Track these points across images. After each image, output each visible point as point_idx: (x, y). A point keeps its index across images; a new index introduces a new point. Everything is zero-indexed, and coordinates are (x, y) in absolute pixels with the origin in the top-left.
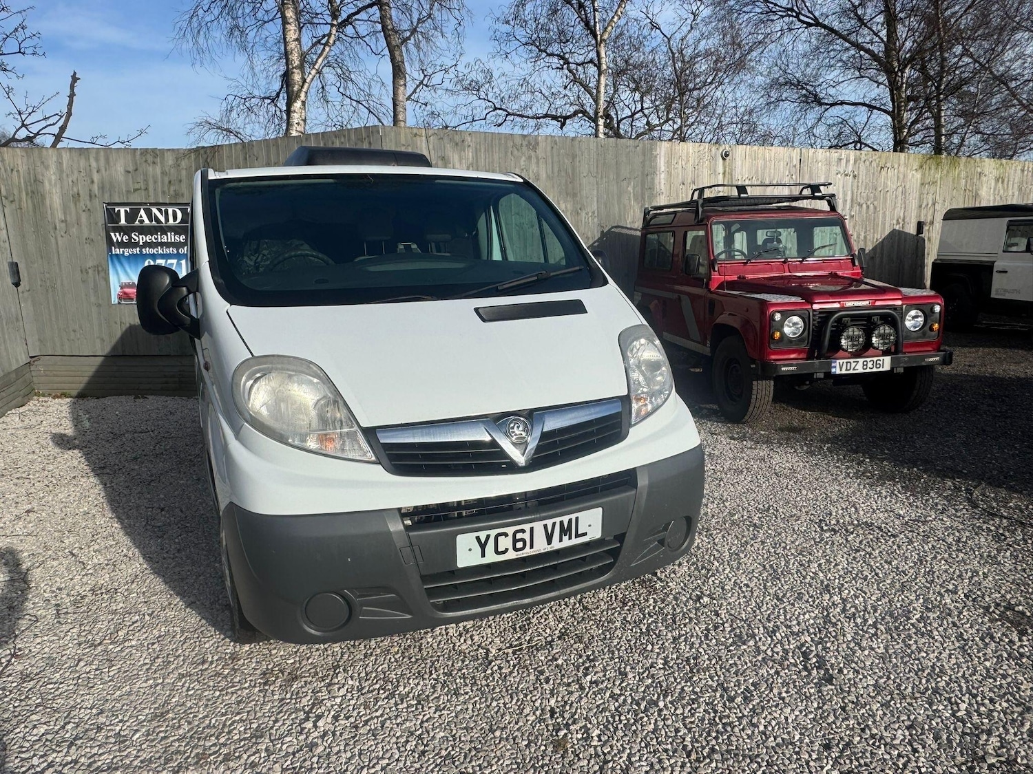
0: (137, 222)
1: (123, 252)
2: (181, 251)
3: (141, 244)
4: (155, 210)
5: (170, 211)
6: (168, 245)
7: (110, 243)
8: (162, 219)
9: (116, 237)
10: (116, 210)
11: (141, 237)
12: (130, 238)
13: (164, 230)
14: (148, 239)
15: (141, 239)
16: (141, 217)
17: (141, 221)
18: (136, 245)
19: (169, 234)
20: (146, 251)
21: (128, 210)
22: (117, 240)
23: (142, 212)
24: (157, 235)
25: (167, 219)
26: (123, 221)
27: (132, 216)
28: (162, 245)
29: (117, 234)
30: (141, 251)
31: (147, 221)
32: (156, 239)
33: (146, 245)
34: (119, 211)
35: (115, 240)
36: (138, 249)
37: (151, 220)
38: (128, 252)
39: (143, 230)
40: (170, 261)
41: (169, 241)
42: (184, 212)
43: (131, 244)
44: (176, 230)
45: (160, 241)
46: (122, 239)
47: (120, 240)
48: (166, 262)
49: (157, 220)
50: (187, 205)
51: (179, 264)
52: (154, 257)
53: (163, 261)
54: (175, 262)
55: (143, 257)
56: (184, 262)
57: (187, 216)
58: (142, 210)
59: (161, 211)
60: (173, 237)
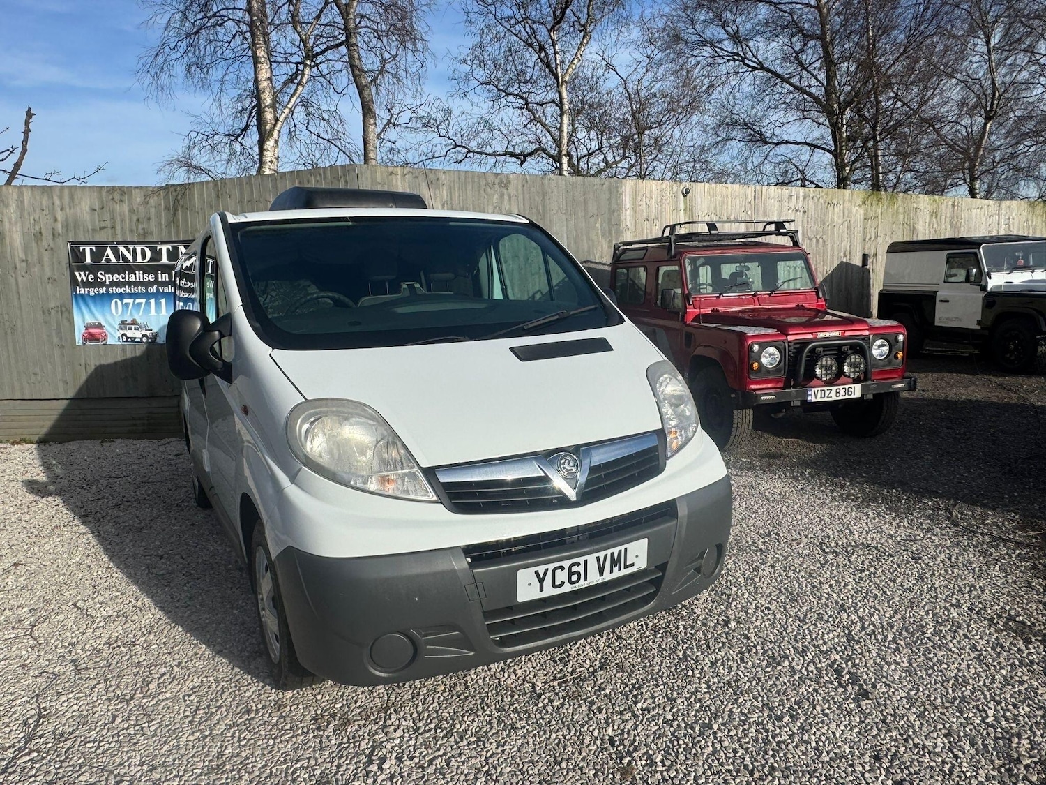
0: (103, 261)
1: (89, 291)
2: (150, 290)
3: (107, 283)
4: (122, 249)
5: (138, 249)
6: (136, 284)
7: (74, 282)
8: (130, 257)
9: (81, 276)
10: (81, 248)
11: (107, 276)
12: (96, 277)
13: (131, 269)
14: (115, 278)
15: (108, 278)
16: (108, 256)
17: (108, 260)
18: (102, 284)
19: (137, 273)
20: (113, 290)
21: (94, 248)
22: (82, 279)
23: (109, 251)
24: (125, 274)
25: (135, 258)
26: (88, 260)
27: (97, 255)
28: (130, 284)
29: (82, 273)
30: (107, 291)
31: (113, 260)
32: (123, 278)
33: (113, 284)
34: (84, 250)
35: (80, 279)
36: (104, 288)
37: (118, 259)
38: (93, 291)
39: (109, 269)
40: (138, 301)
41: (138, 280)
42: (153, 250)
43: (97, 284)
44: (145, 269)
45: (127, 280)
46: (87, 279)
47: (85, 279)
48: (134, 301)
49: (125, 259)
50: (157, 243)
51: (148, 304)
52: (121, 296)
53: (130, 301)
54: (143, 301)
55: (111, 297)
56: (152, 301)
57: (156, 255)
58: (109, 249)
59: (128, 250)
60: (141, 276)
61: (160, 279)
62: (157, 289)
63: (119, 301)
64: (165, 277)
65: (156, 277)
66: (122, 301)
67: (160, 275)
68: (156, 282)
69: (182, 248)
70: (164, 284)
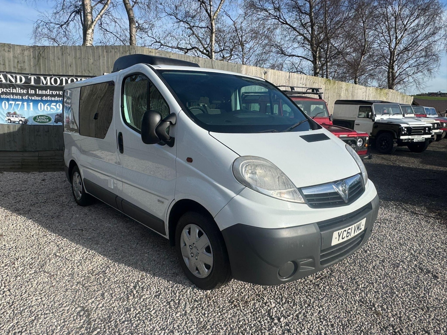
2: (24, 98)
4: (9, 76)
5: (18, 77)
6: (17, 94)
8: (13, 80)
13: (14, 86)
14: (4, 90)
17: (1, 81)
19: (17, 88)
20: (3, 96)
24: (10, 88)
25: (16, 81)
28: (13, 94)
31: (4, 81)
32: (9, 90)
33: (3, 93)
37: (6, 81)
39: (2, 86)
40: (17, 103)
41: (17, 92)
42: (26, 78)
44: (22, 87)
45: (11, 92)
48: (15, 103)
49: (10, 81)
50: (28, 74)
51: (23, 105)
52: (8, 100)
53: (13, 102)
54: (20, 103)
55: (2, 100)
56: (25, 103)
57: (28, 81)
58: (1, 75)
59: (12, 76)
60: (19, 90)
61: (30, 93)
62: (28, 98)
64: (33, 92)
65: (28, 92)
66: (8, 103)
67: (30, 91)
68: (28, 94)
69: (42, 78)
70: (32, 95)
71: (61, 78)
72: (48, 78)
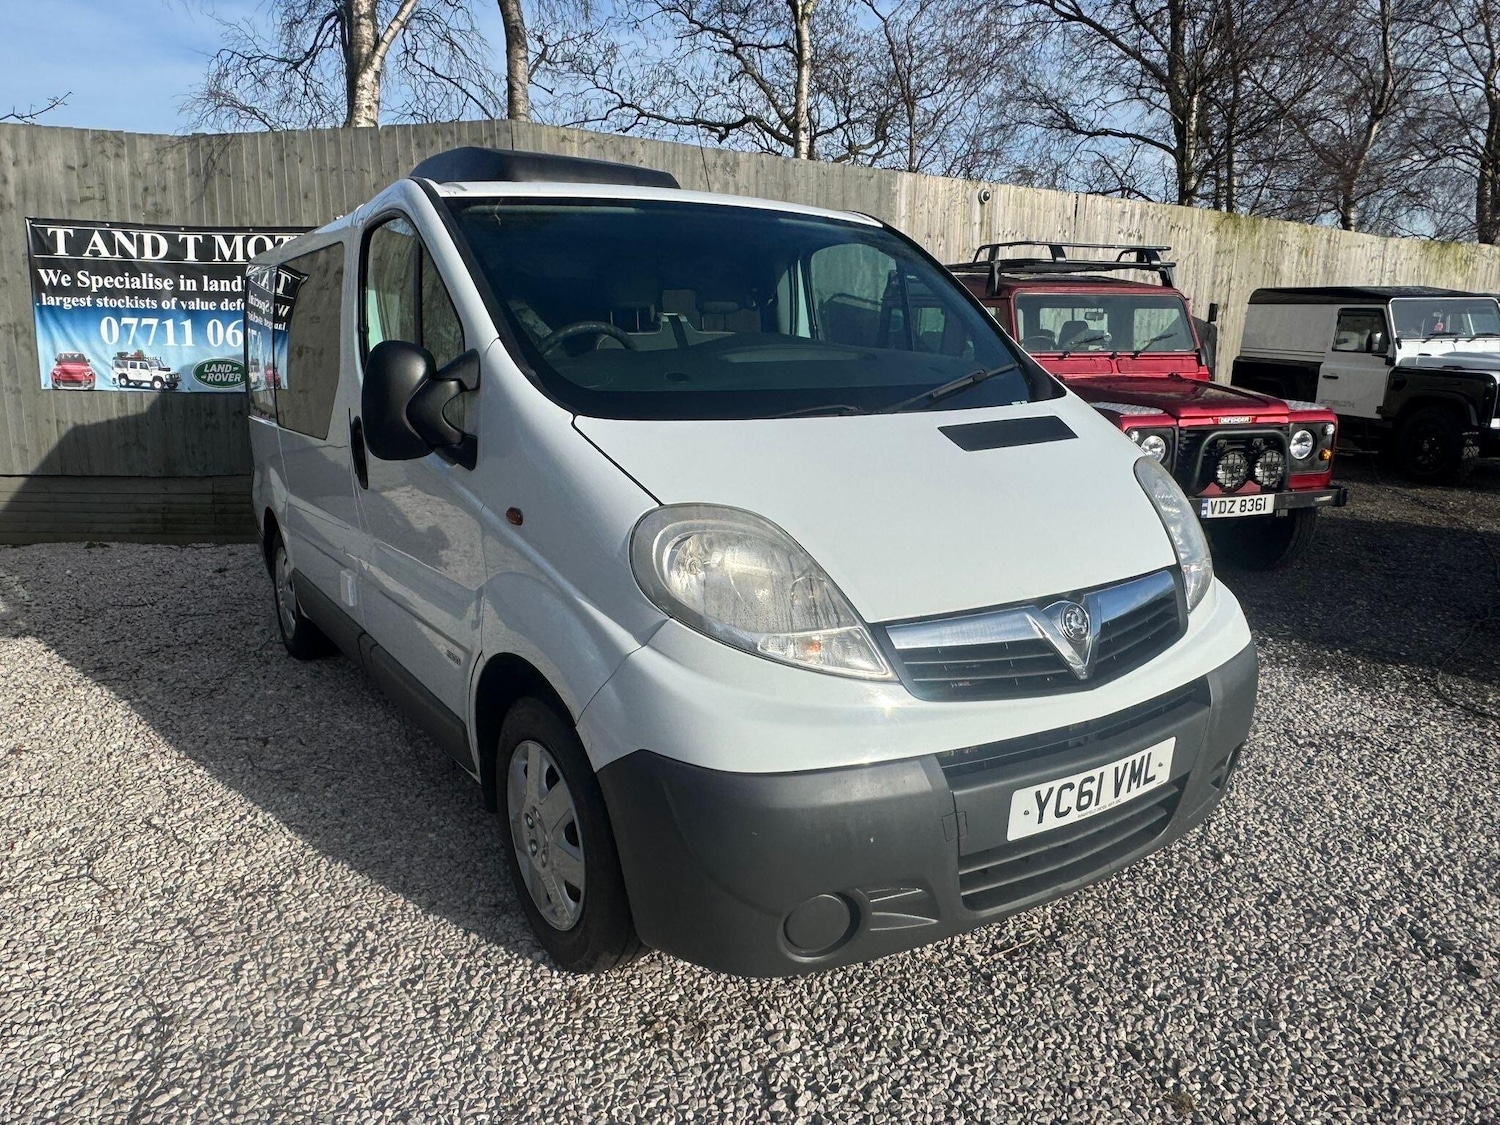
0: (87, 254)
1: (61, 302)
2: (166, 305)
3: (94, 290)
4: (119, 235)
5: (147, 237)
6: (143, 294)
7: (38, 286)
8: (133, 250)
9: (48, 277)
10: (49, 231)
11: (94, 278)
12: (74, 280)
13: (132, 268)
14: (107, 282)
15: (95, 282)
16: (94, 245)
17: (96, 253)
18: (84, 292)
19: (144, 275)
20: (104, 302)
21: (71, 232)
22: (51, 282)
23: (97, 237)
24: (123, 276)
25: (141, 251)
26: (61, 250)
27: (77, 243)
28: (132, 293)
29: (51, 272)
30: (94, 302)
31: (105, 253)
32: (120, 283)
33: (103, 292)
34: (54, 234)
35: (47, 282)
36: (89, 299)
37: (112, 252)
38: (69, 303)
39: (100, 268)
40: (145, 321)
41: (145, 287)
42: (171, 240)
43: (75, 290)
44: (156, 270)
45: (128, 286)
46: (59, 281)
47: (55, 281)
48: (139, 322)
49: (124, 251)
50: (177, 228)
51: (162, 327)
52: (117, 313)
53: (134, 321)
54: (154, 322)
55: (97, 313)
56: (169, 323)
57: (179, 250)
58: (97, 233)
59: (130, 237)
60: (151, 280)
61: (182, 288)
62: (178, 304)
63: (114, 322)
64: (190, 285)
65: (177, 285)
66: (119, 321)
67: (182, 282)
68: (176, 291)
69: (219, 239)
70: (188, 296)
71: (277, 238)
72: (239, 239)
